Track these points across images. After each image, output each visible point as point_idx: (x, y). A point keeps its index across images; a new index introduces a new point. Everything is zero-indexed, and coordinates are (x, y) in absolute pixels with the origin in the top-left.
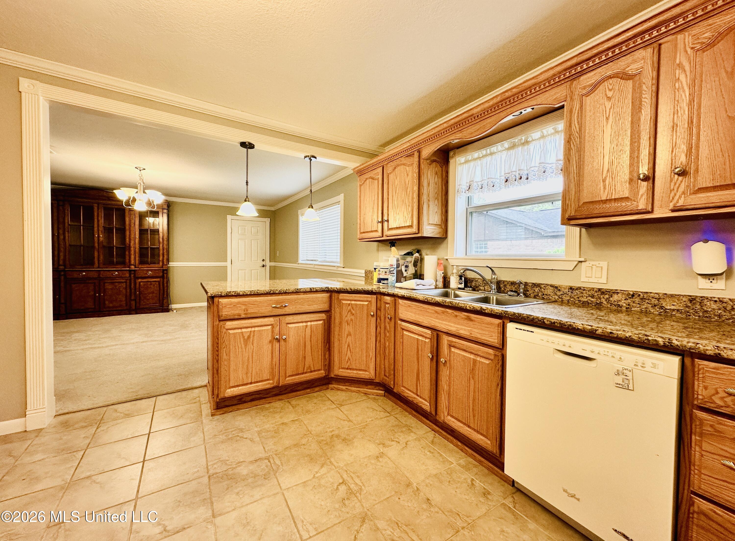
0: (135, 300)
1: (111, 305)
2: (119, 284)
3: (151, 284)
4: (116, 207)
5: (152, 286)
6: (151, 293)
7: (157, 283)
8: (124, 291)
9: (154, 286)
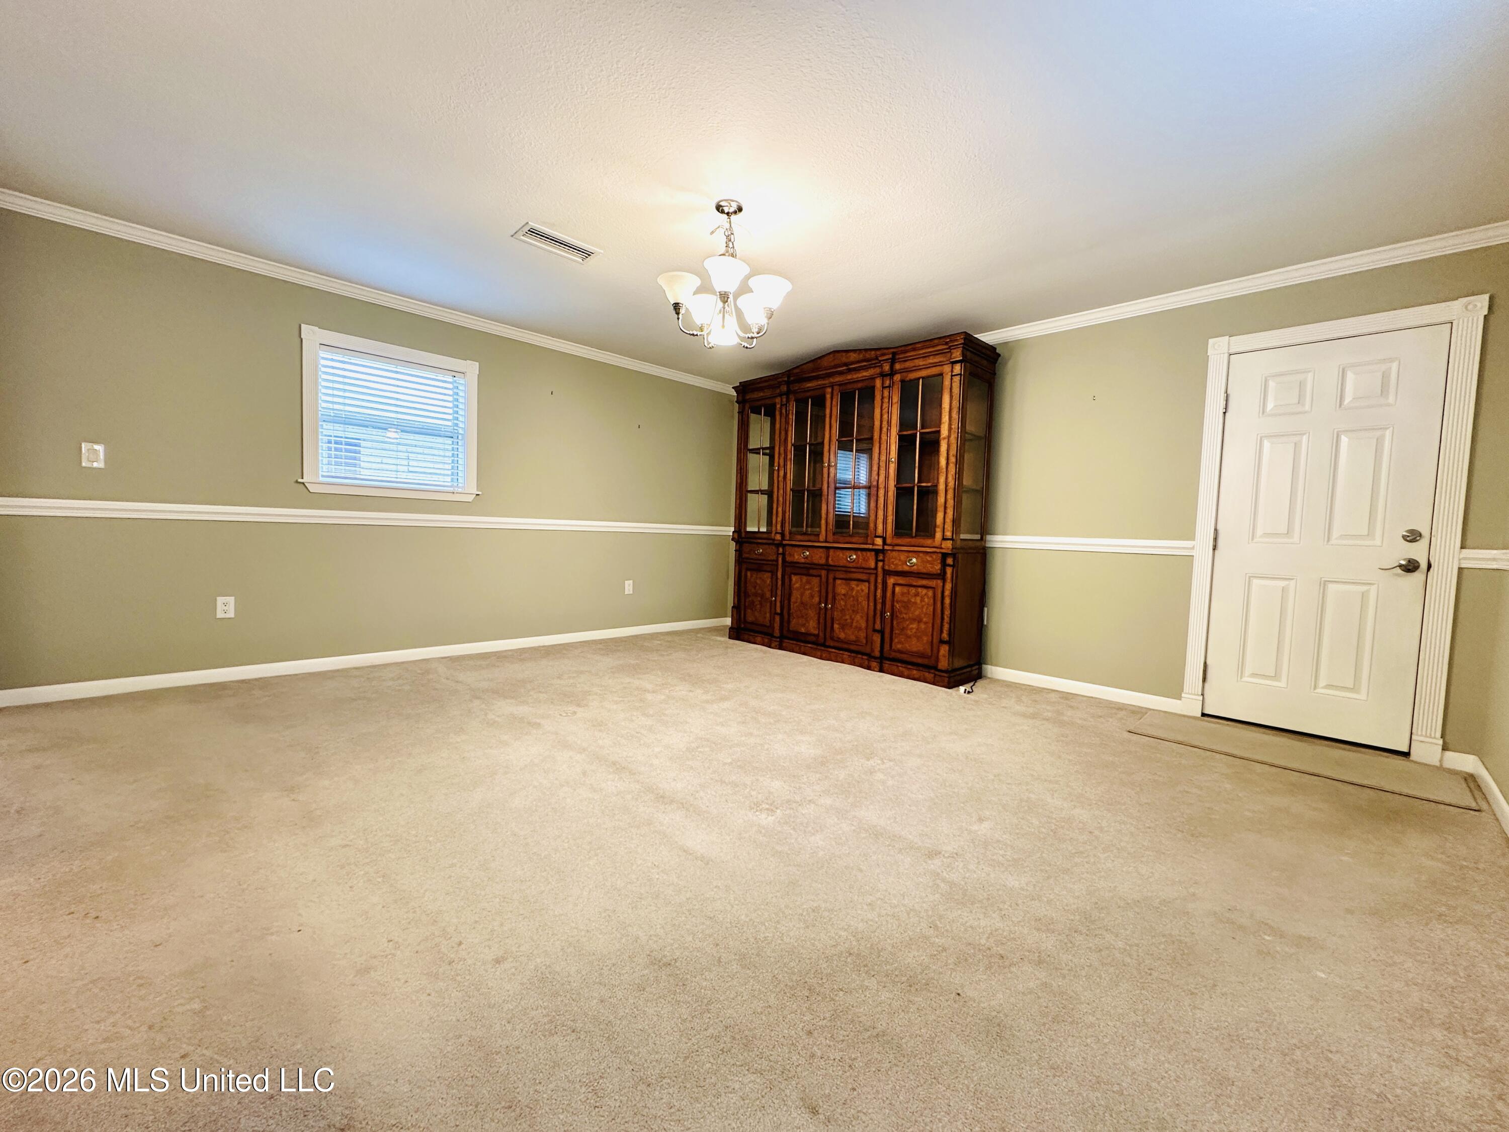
0: (882, 632)
1: (842, 636)
2: (857, 586)
3: (917, 595)
4: (860, 385)
5: (918, 599)
6: (914, 620)
7: (930, 593)
8: (865, 604)
9: (922, 600)
